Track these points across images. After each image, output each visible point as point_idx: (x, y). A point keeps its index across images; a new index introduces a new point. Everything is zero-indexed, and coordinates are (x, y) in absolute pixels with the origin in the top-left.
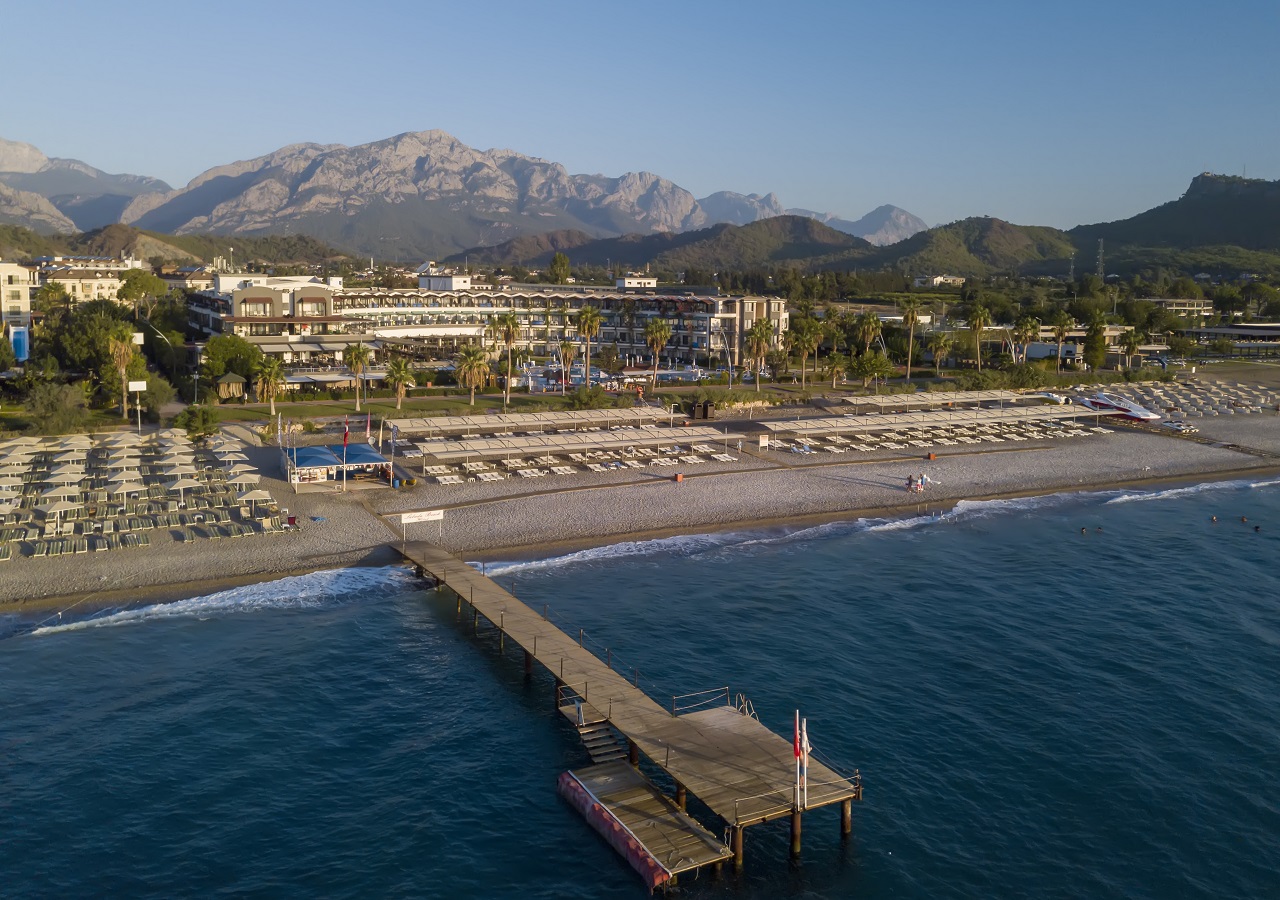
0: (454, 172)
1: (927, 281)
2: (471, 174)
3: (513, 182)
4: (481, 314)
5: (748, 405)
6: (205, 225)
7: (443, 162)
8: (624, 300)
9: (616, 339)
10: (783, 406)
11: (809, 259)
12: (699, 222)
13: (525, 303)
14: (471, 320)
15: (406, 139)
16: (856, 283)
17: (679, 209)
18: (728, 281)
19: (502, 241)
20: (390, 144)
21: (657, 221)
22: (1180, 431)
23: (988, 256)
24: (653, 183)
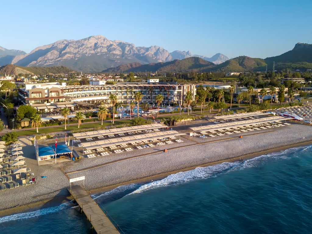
0: (105, 47)
1: (229, 74)
2: (109, 47)
3: (121, 49)
4: (108, 92)
5: (186, 120)
6: (36, 64)
7: (102, 44)
8: (149, 87)
9: (147, 98)
10: (196, 120)
11: (199, 69)
12: (170, 59)
13: (121, 88)
14: (105, 94)
15: (92, 38)
16: (212, 76)
17: (165, 55)
18: (178, 76)
19: (118, 66)
20: (87, 39)
21: (159, 59)
22: (309, 123)
23: (244, 66)
24: (158, 49)
